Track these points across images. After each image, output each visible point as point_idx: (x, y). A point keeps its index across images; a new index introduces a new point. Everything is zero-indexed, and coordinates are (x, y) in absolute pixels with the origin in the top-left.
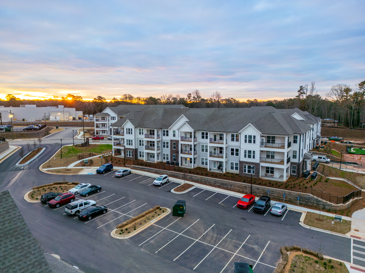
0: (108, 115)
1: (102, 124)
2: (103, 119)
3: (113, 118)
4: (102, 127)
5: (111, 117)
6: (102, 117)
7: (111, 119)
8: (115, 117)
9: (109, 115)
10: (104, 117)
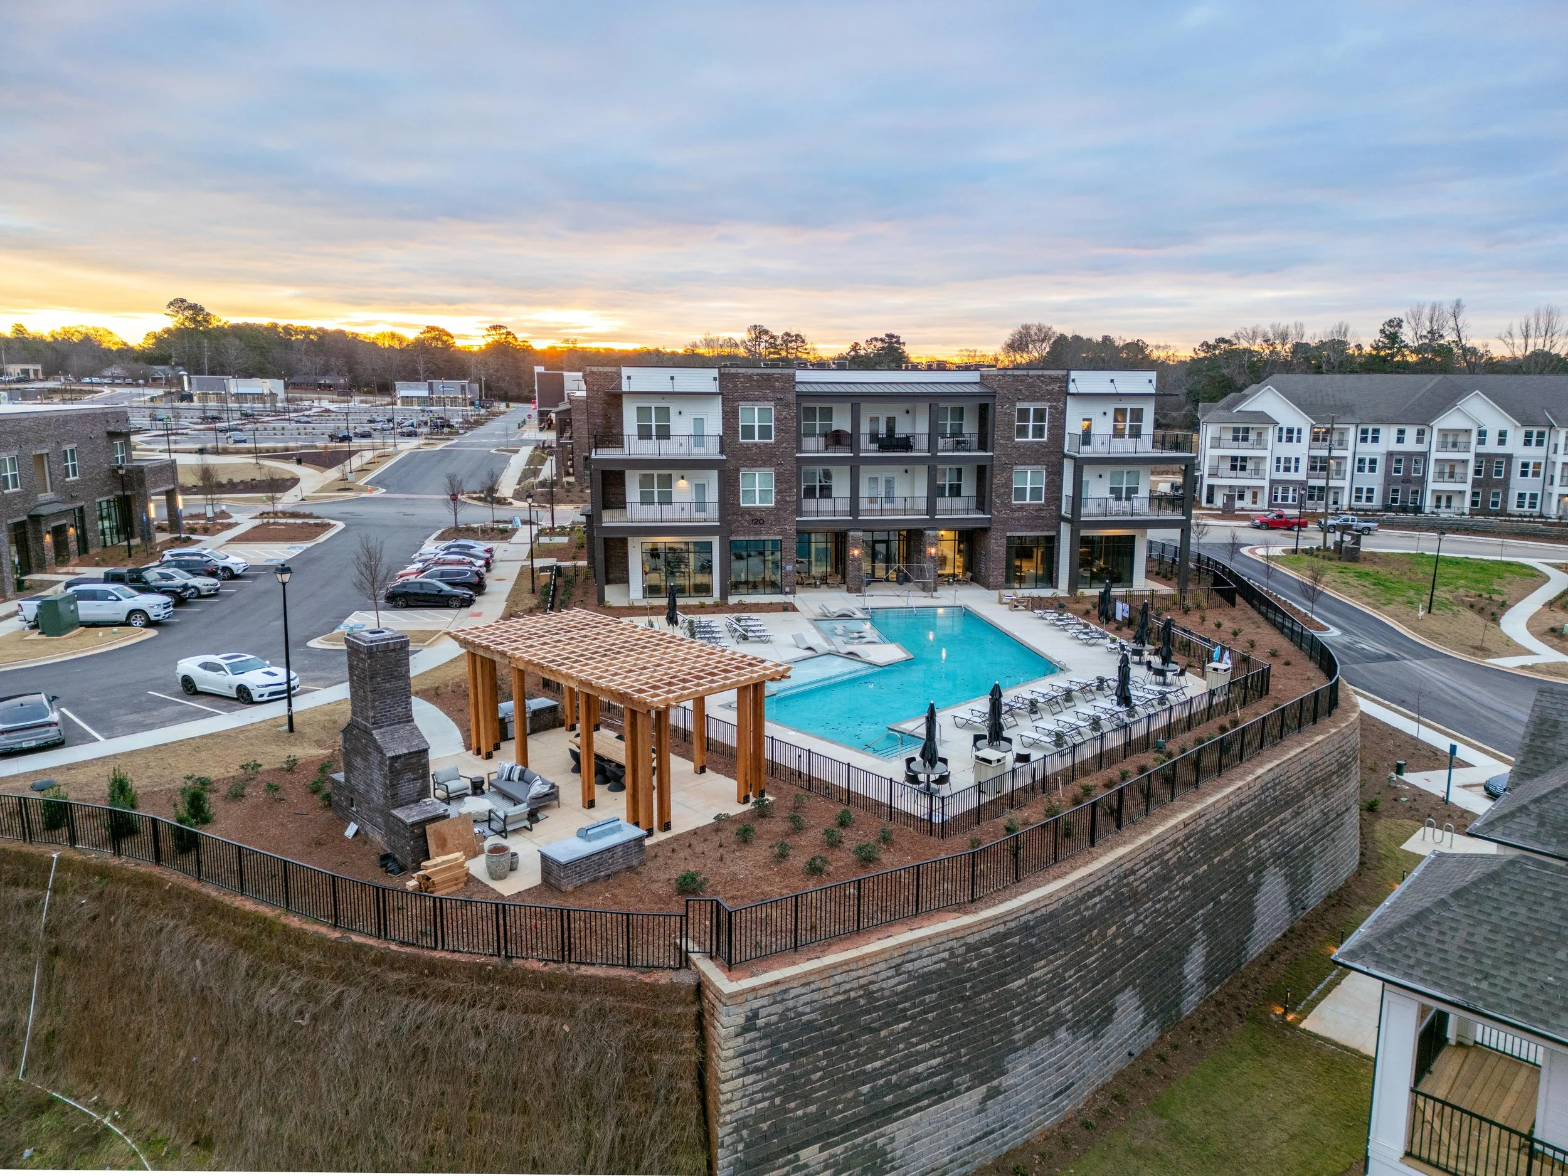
0: (1264, 419)
1: (1234, 459)
2: (1242, 435)
3: (1290, 435)
4: (1233, 473)
5: (1281, 429)
6: (1236, 430)
7: (1280, 439)
8: (1299, 431)
9: (1269, 420)
10: (1247, 430)
